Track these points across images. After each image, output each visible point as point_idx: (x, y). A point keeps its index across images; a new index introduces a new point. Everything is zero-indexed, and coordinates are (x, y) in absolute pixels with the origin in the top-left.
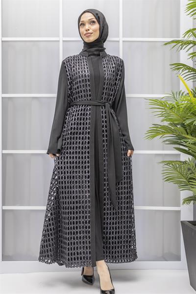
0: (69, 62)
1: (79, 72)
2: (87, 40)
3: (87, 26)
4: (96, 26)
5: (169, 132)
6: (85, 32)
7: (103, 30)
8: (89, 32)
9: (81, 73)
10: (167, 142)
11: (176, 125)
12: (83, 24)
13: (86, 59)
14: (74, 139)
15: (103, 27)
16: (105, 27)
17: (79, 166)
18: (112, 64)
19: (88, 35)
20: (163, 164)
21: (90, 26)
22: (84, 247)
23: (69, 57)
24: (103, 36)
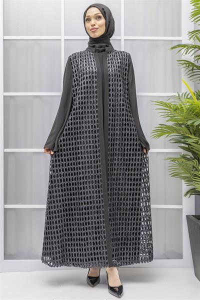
0: (75, 58)
1: (86, 69)
2: (92, 35)
3: (93, 21)
4: (102, 21)
5: (174, 132)
6: (91, 27)
7: (109, 25)
8: (95, 27)
9: (88, 69)
10: (172, 141)
11: (180, 125)
12: (89, 20)
13: (92, 55)
14: (83, 138)
15: (109, 22)
16: (112, 22)
17: (91, 166)
18: (117, 59)
19: (94, 30)
20: (169, 160)
21: (96, 21)
22: (100, 247)
23: (75, 54)
24: (109, 31)
